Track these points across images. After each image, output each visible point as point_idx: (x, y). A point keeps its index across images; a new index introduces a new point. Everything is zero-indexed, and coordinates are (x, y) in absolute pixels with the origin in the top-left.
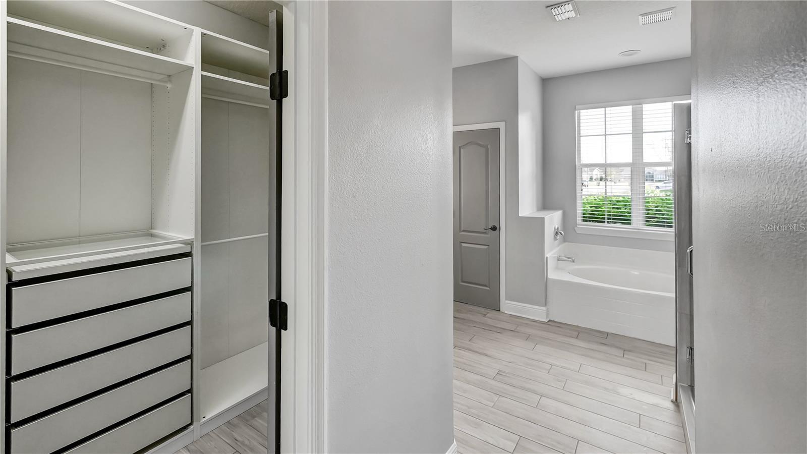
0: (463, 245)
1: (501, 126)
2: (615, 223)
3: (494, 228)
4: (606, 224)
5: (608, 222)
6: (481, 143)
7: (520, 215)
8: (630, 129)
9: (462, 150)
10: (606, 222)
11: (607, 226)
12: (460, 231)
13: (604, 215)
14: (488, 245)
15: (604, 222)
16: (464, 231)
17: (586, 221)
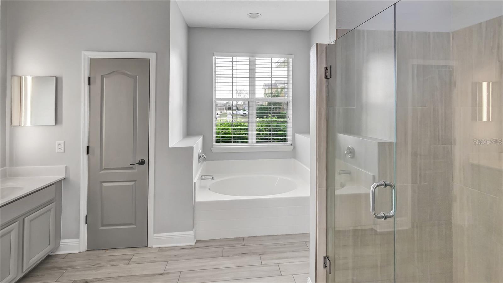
0: (105, 184)
1: (152, 57)
2: (237, 142)
3: (142, 163)
4: (232, 144)
5: (233, 142)
6: (129, 73)
7: (169, 147)
8: (247, 74)
9: (105, 79)
10: (232, 142)
11: (232, 146)
12: (101, 169)
13: (231, 137)
14: (136, 181)
15: (231, 142)
16: (105, 169)
17: (219, 142)
